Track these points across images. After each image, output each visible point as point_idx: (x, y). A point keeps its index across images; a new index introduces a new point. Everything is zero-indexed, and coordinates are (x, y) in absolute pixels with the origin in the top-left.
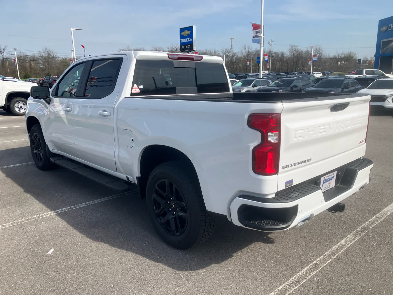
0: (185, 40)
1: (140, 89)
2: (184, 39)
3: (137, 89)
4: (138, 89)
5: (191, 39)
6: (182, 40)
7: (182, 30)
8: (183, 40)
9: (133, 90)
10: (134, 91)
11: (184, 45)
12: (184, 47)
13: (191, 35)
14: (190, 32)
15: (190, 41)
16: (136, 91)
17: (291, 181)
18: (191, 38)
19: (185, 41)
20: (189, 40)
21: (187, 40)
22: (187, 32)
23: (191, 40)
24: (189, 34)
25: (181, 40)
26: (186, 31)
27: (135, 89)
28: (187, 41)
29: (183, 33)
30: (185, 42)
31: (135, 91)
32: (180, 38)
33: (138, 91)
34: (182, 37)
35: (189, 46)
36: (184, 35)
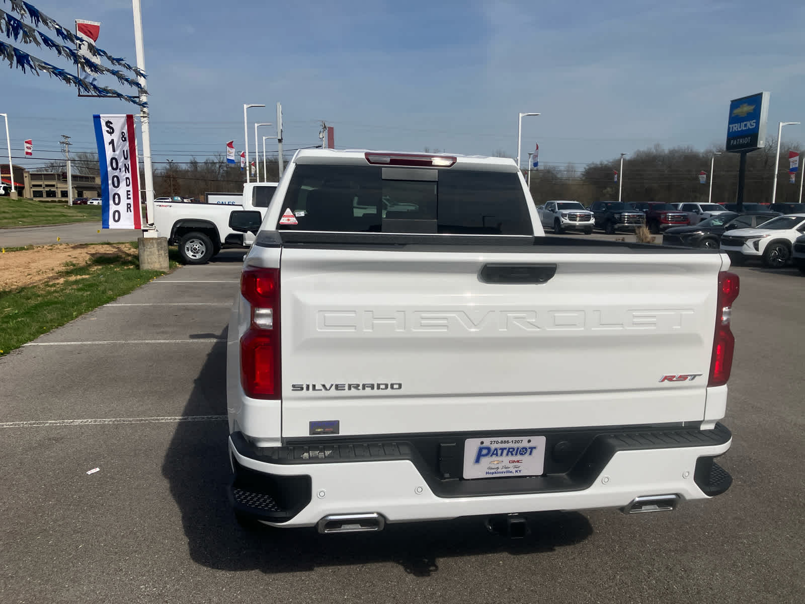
0: (740, 125)
1: (298, 218)
2: (738, 123)
3: (290, 218)
4: (295, 219)
5: (755, 124)
6: (733, 128)
7: (735, 104)
8: (736, 127)
9: (283, 218)
10: (284, 221)
11: (734, 139)
12: (737, 141)
13: (755, 115)
14: (752, 107)
15: (750, 127)
16: (289, 222)
17: (335, 425)
18: (754, 121)
19: (740, 127)
20: (750, 125)
21: (746, 125)
22: (746, 109)
23: (753, 125)
24: (752, 111)
25: (731, 126)
26: (745, 105)
27: (287, 218)
28: (744, 129)
29: (737, 111)
30: (739, 129)
31: (287, 222)
32: (730, 123)
33: (293, 221)
34: (733, 119)
35: (746, 140)
36: (737, 116)
